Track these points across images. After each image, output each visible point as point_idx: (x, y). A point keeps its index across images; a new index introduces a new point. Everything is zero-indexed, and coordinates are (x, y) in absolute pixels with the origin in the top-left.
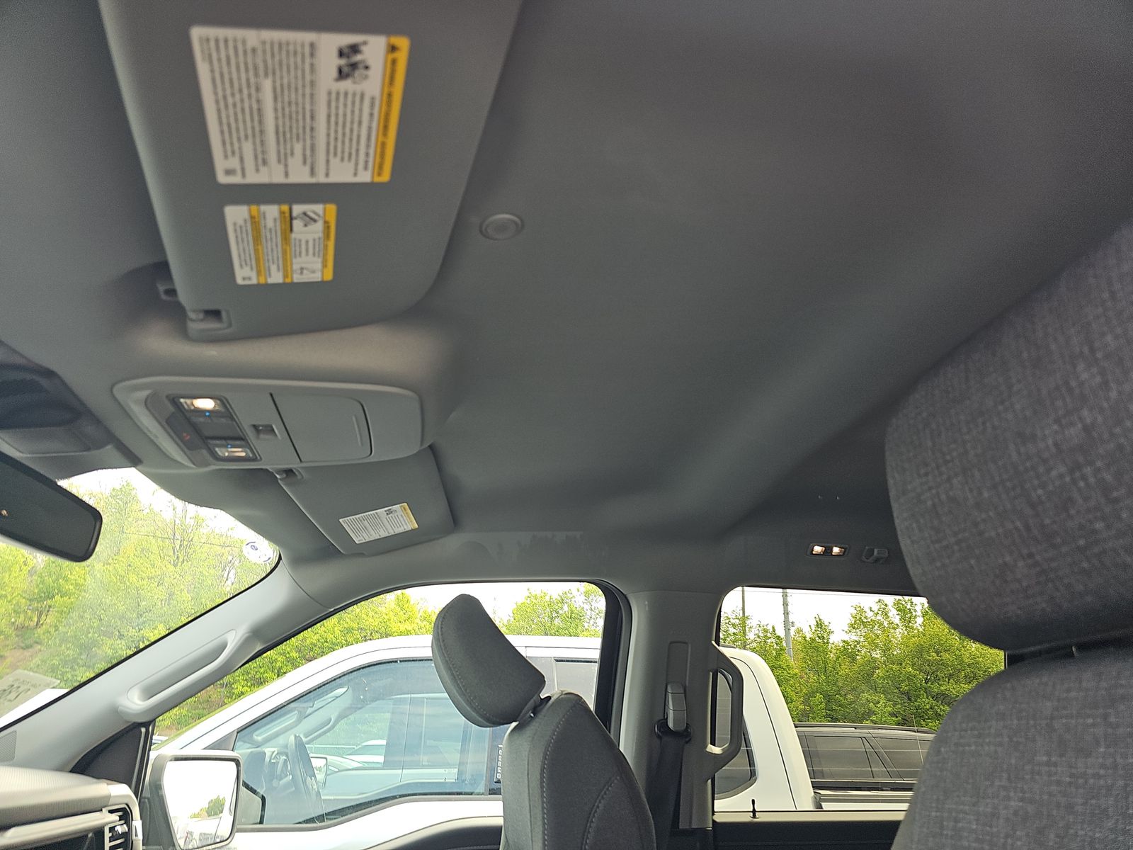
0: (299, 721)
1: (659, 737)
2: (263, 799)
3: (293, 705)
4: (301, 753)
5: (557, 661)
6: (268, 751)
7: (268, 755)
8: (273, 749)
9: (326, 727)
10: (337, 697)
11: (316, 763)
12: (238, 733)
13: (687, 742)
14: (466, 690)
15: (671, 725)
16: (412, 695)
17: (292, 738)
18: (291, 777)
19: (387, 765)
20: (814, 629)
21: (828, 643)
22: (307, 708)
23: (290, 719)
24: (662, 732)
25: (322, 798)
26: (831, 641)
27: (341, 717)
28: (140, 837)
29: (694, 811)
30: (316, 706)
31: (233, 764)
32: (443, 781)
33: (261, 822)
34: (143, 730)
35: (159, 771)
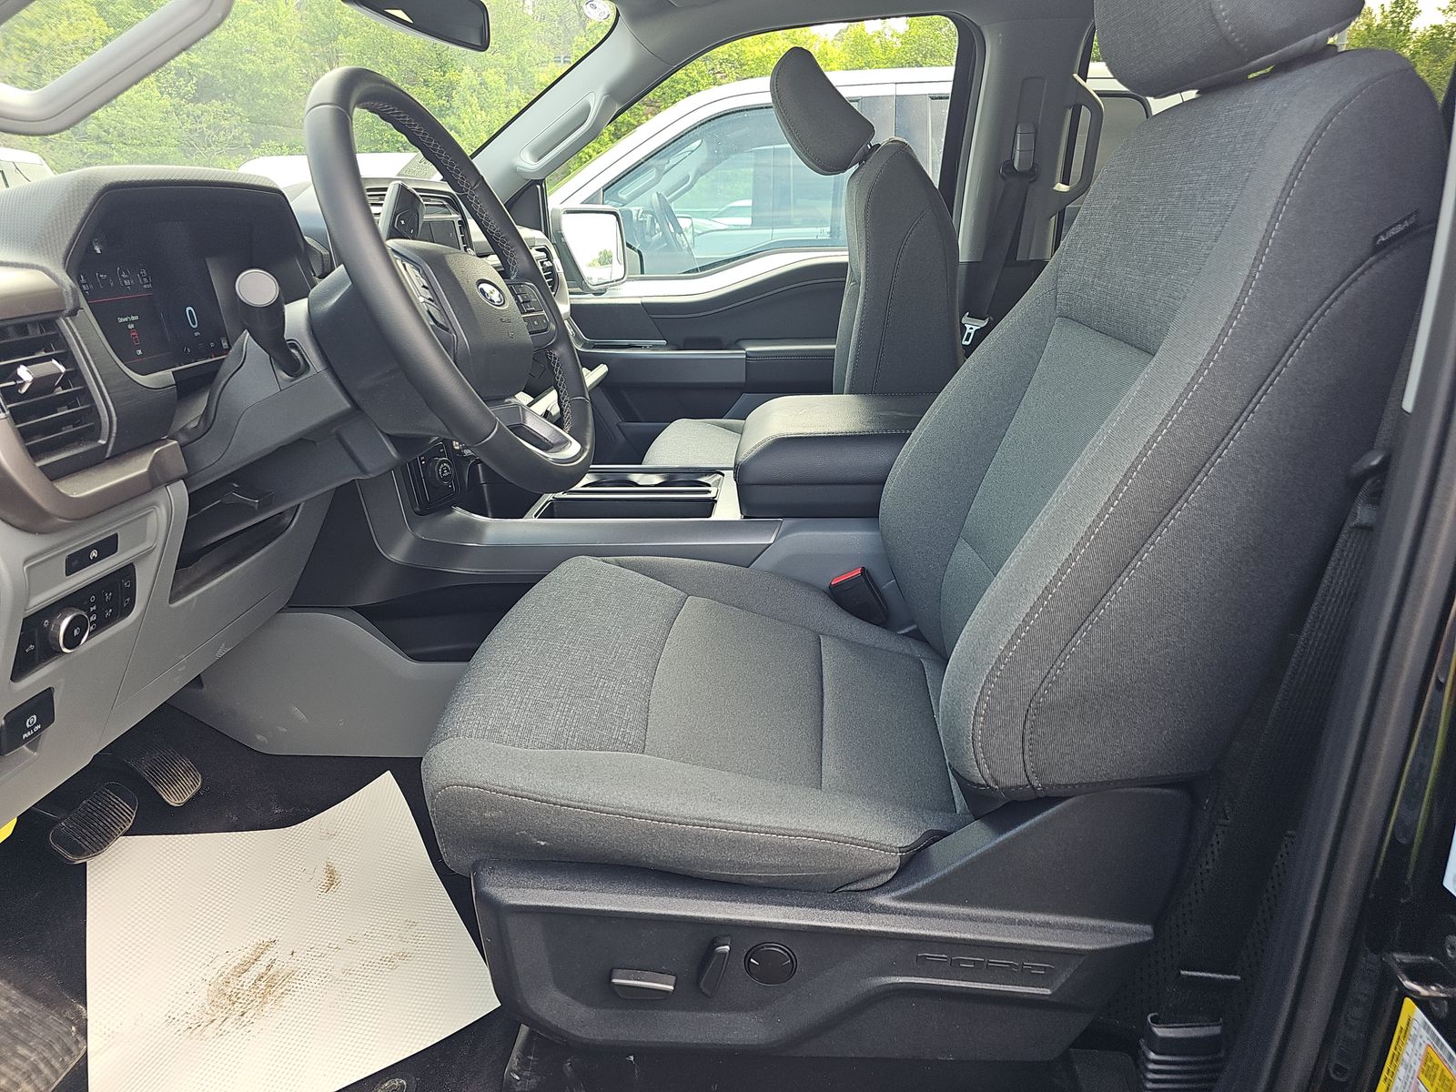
0: (658, 180)
1: (1002, 177)
2: (639, 252)
3: (651, 161)
4: (666, 214)
5: (932, 98)
6: (634, 210)
7: (634, 213)
8: (638, 208)
9: (685, 185)
10: (692, 152)
11: (684, 223)
12: (604, 191)
13: (1031, 182)
14: (802, 142)
15: (1016, 165)
16: (776, 146)
17: (655, 196)
18: (661, 234)
19: (756, 224)
20: (1388, 9)
21: (1406, 32)
22: (664, 165)
23: (651, 175)
24: (1006, 173)
25: (695, 257)
26: (1412, 28)
27: (700, 173)
28: (561, 270)
29: (1033, 245)
30: (671, 163)
31: (614, 217)
32: (815, 238)
33: (642, 272)
34: (539, 187)
35: (558, 222)
